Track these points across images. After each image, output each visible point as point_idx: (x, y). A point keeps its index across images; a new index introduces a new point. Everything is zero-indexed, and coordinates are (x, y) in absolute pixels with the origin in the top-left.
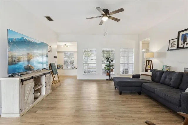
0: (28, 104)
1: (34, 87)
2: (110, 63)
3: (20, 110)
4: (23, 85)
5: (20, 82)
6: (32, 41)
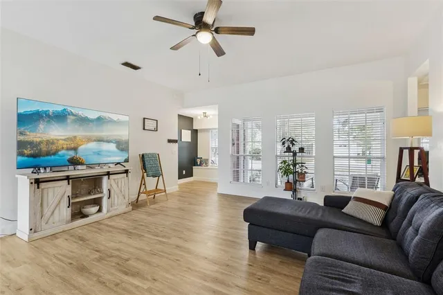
0: (53, 223)
1: (70, 194)
2: (295, 154)
3: (31, 229)
4: (38, 188)
5: (32, 183)
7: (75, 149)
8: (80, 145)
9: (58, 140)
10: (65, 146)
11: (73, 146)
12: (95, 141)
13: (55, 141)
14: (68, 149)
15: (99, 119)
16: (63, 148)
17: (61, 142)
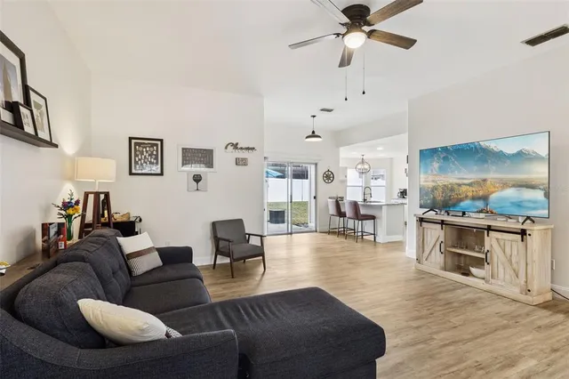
6: (495, 149)
7: (485, 198)
8: (493, 192)
9: (460, 185)
10: (470, 194)
11: (481, 193)
12: (513, 186)
13: (456, 186)
14: (474, 198)
15: (520, 154)
16: (467, 197)
17: (464, 188)
